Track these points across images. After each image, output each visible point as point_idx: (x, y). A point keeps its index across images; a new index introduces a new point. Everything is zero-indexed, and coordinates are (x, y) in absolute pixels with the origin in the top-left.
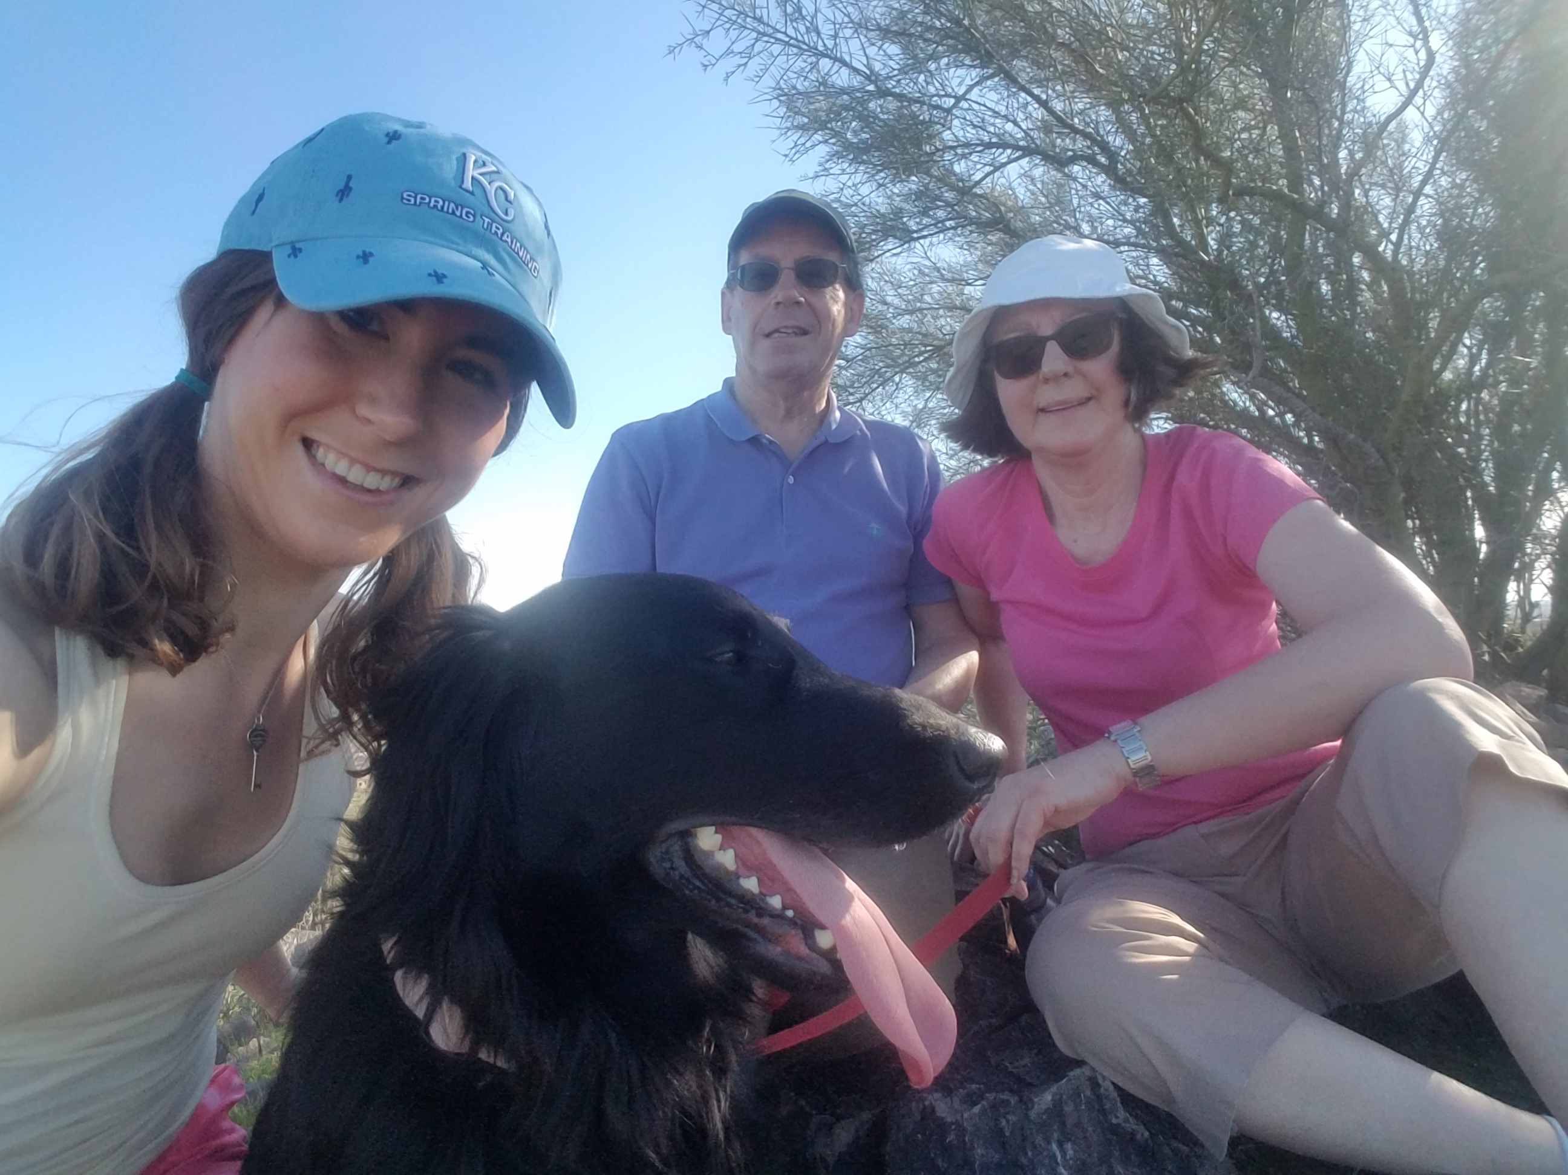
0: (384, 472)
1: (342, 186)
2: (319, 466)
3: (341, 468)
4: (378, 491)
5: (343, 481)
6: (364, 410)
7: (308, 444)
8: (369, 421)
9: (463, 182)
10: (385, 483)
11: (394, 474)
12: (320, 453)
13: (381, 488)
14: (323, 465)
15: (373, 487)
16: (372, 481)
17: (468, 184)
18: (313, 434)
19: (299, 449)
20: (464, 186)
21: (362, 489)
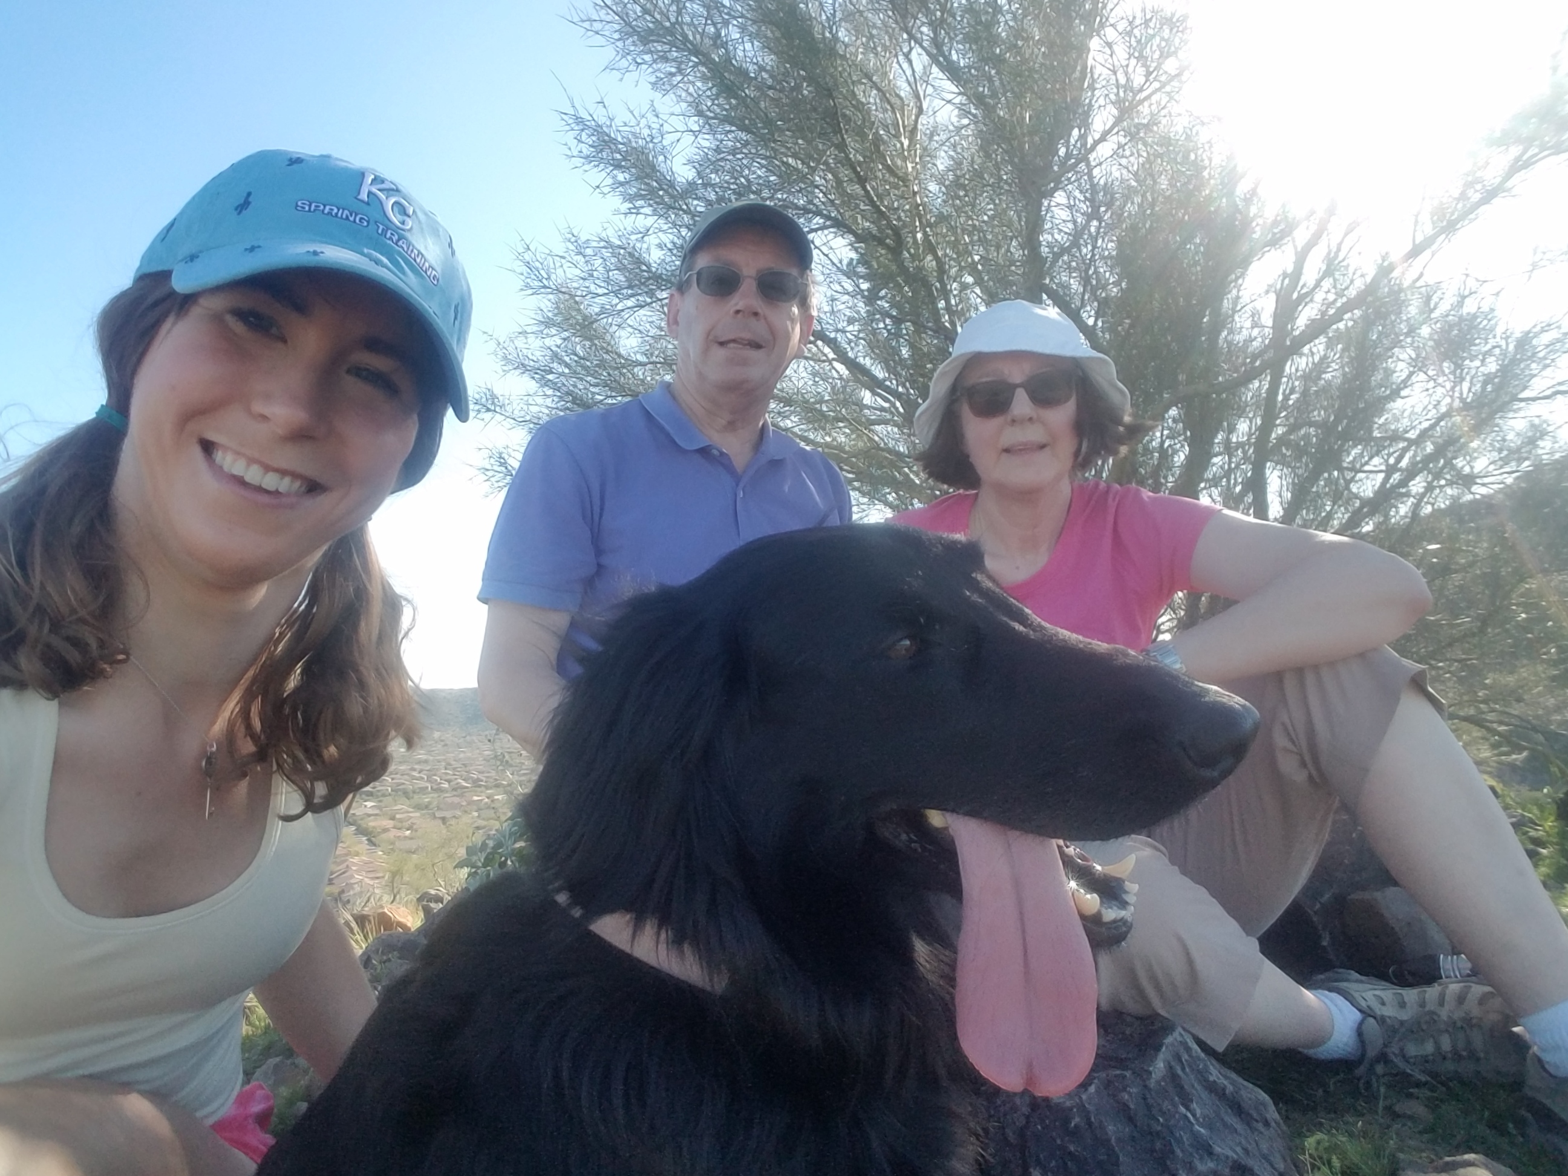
0: (283, 473)
1: (242, 201)
2: (218, 470)
3: (238, 467)
4: (277, 493)
5: (240, 481)
6: (258, 407)
7: (208, 447)
8: (264, 418)
9: (359, 193)
10: (285, 484)
11: (294, 475)
12: (219, 456)
13: (280, 490)
14: (221, 467)
15: (272, 488)
16: (270, 481)
17: (364, 196)
18: (211, 436)
19: (197, 452)
20: (359, 197)
21: (259, 489)
